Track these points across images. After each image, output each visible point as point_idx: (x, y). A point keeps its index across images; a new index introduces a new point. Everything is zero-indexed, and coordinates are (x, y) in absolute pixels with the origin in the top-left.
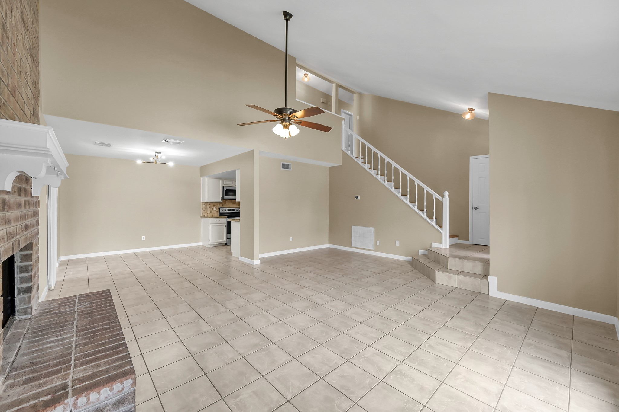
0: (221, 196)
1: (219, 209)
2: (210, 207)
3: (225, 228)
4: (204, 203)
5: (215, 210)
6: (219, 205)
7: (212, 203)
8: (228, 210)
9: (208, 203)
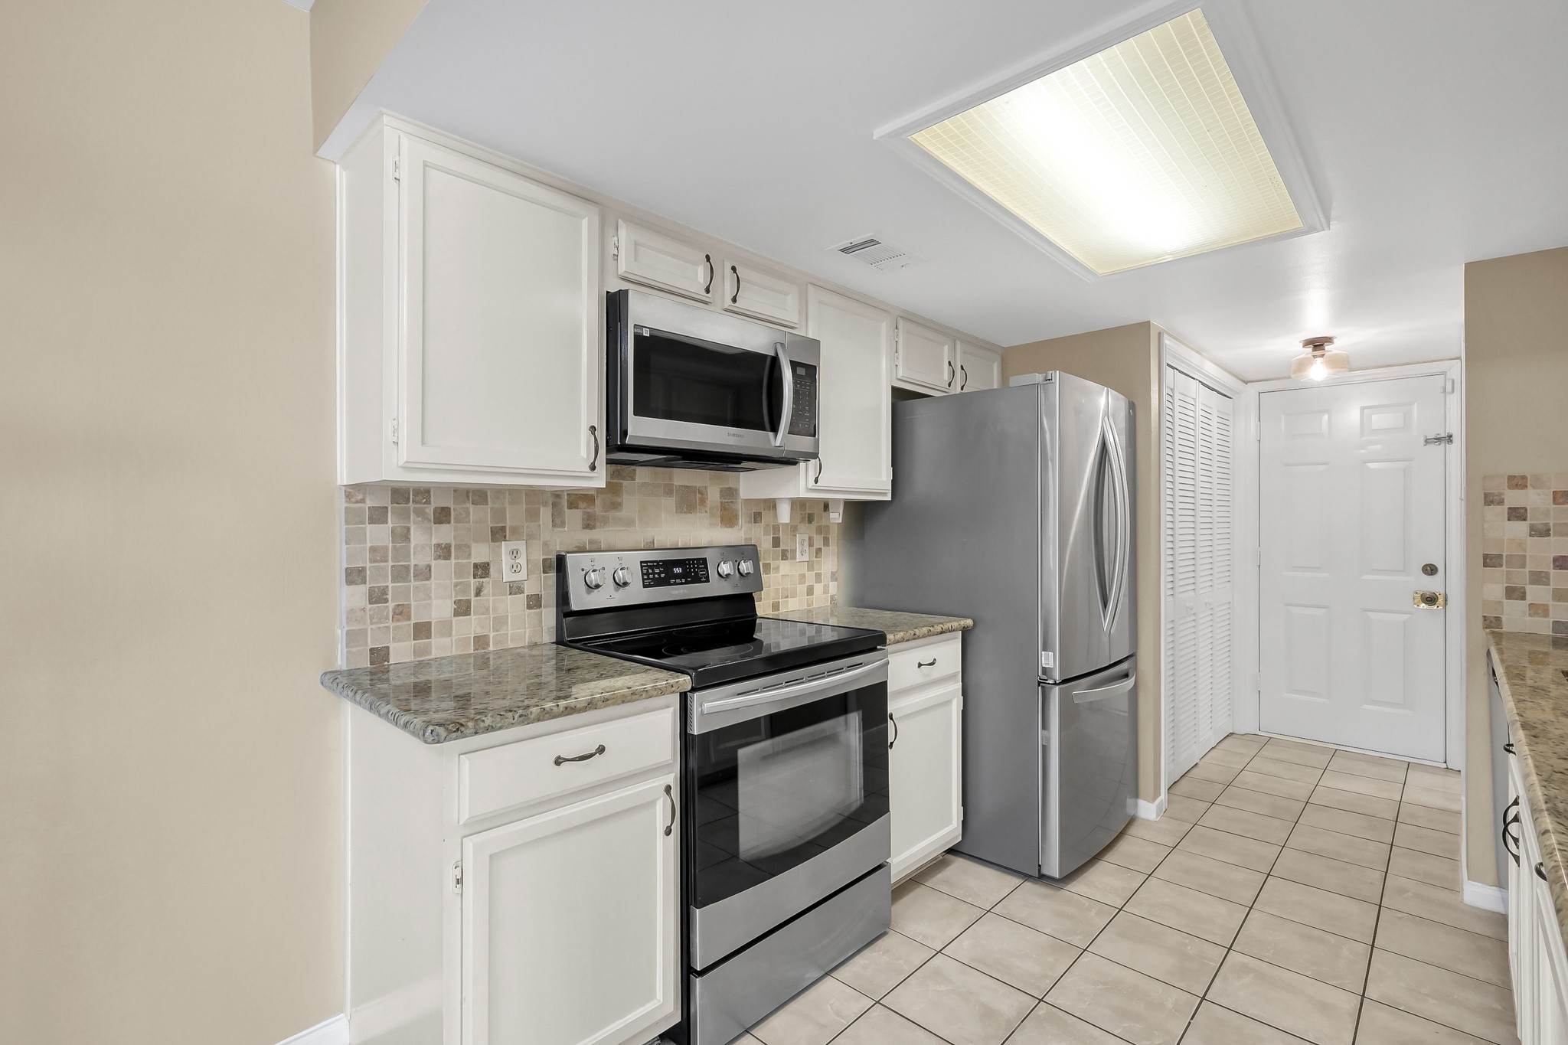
0: (589, 408)
1: (560, 564)
2: (448, 547)
3: (668, 832)
4: (369, 503)
5: (508, 576)
6: (557, 521)
7: (478, 495)
8: (643, 574)
9: (423, 493)
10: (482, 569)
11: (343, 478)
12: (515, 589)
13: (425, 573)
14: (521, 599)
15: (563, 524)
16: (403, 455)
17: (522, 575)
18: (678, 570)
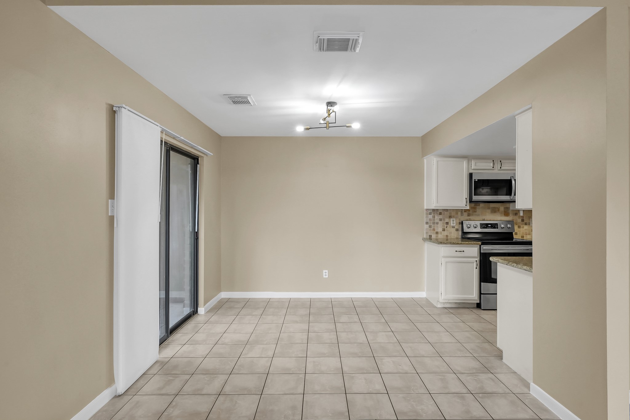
0: (465, 194)
1: (462, 223)
2: (441, 219)
3: (476, 268)
4: (429, 212)
5: (452, 225)
6: (462, 215)
7: (447, 210)
8: (480, 226)
9: (438, 210)
10: (447, 223)
11: (425, 208)
12: (453, 227)
13: (437, 223)
14: (454, 229)
15: (463, 215)
16: (434, 205)
17: (455, 225)
18: (490, 226)
